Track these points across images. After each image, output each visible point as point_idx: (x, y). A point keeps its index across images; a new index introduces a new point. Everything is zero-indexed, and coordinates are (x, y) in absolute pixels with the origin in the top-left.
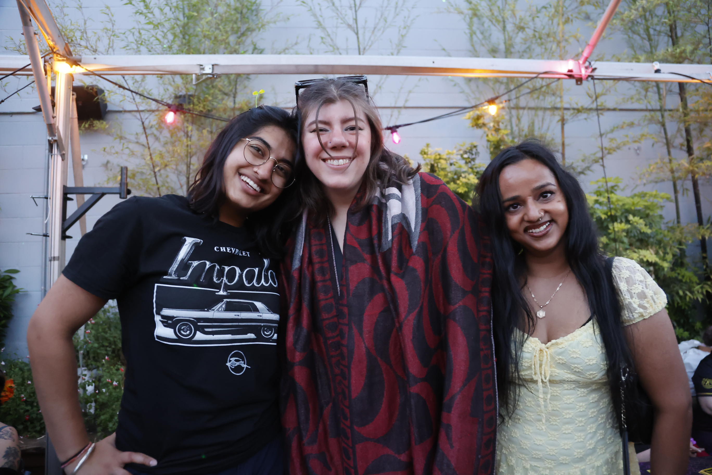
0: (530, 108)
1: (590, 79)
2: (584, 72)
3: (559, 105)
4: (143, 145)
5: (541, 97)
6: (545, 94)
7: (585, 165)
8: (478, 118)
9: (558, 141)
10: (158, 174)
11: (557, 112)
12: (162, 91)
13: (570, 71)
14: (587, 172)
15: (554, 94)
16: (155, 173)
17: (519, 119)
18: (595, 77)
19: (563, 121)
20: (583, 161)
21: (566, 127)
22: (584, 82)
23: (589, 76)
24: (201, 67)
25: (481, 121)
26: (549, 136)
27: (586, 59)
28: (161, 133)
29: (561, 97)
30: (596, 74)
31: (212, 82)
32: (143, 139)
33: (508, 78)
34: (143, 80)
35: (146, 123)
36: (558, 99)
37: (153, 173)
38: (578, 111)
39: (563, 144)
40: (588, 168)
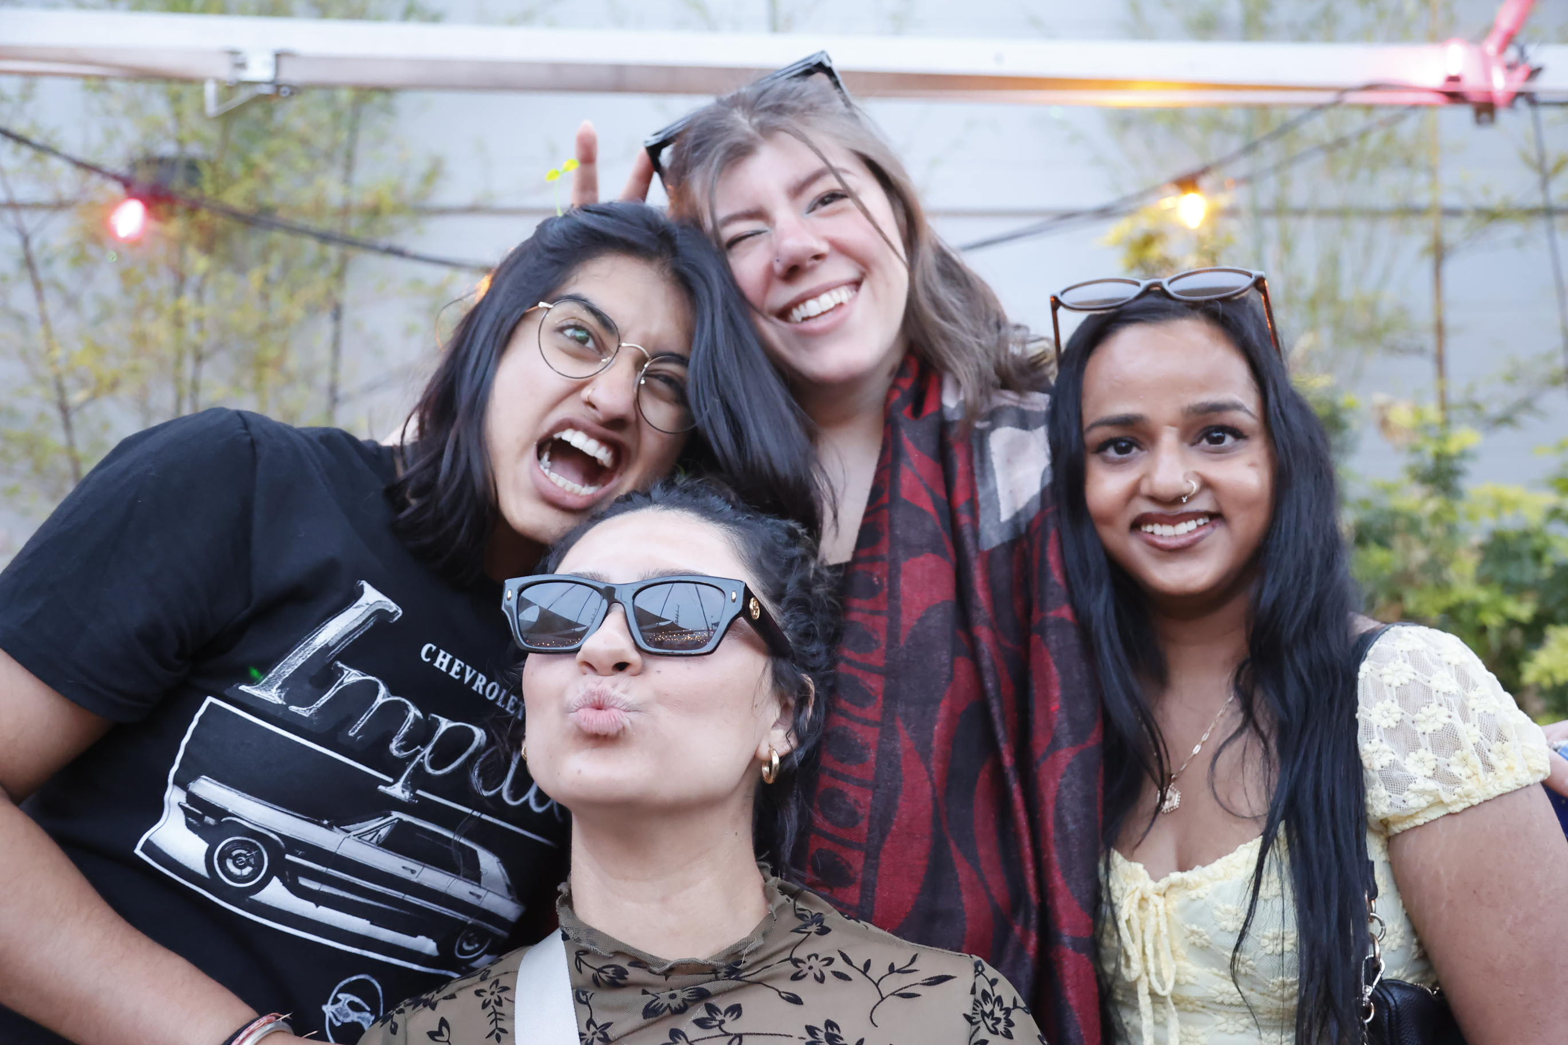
0: (1323, 213)
1: (1521, 104)
2: (1500, 83)
3: (1422, 199)
4: (20, 318)
5: (1364, 174)
6: (1378, 161)
7: (1517, 393)
8: (1148, 240)
9: (1423, 316)
10: (75, 419)
11: (1415, 222)
12: (96, 137)
13: (1454, 79)
14: (1524, 418)
15: (1409, 162)
16: (64, 409)
17: (1287, 246)
18: (1542, 97)
19: (1439, 252)
20: (1511, 379)
21: (1452, 269)
22: (1504, 116)
23: (1519, 94)
24: (238, 60)
25: (1156, 252)
26: (1389, 299)
27: (1509, 39)
28: (88, 278)
29: (1432, 171)
30: (1542, 85)
31: (270, 112)
32: (22, 297)
33: (1248, 107)
34: (26, 95)
35: (35, 244)
36: (1422, 179)
37: (53, 413)
38: (1491, 216)
39: (1440, 329)
40: (1527, 405)
